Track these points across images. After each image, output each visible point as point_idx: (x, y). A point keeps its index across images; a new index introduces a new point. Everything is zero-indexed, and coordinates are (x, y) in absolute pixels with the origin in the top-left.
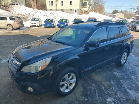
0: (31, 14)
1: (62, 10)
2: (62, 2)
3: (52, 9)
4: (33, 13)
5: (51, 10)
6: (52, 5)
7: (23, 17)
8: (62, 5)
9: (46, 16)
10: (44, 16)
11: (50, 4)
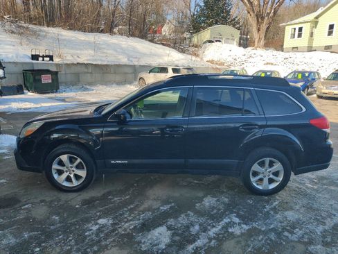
0: (239, 60)
1: (328, 48)
2: (331, 27)
3: (297, 48)
4: (244, 58)
5: (295, 49)
6: (300, 36)
7: (217, 66)
8: (330, 33)
9: (272, 64)
10: (267, 64)
11: (294, 35)
